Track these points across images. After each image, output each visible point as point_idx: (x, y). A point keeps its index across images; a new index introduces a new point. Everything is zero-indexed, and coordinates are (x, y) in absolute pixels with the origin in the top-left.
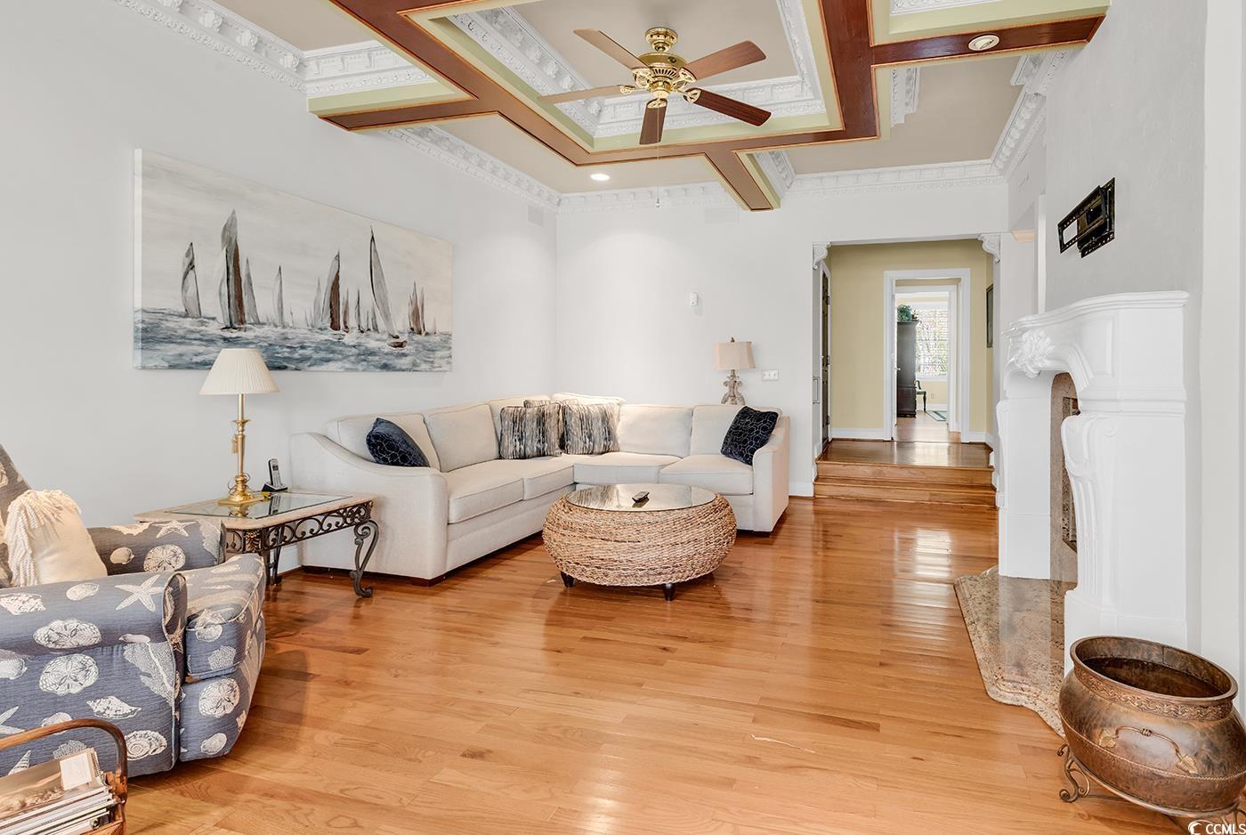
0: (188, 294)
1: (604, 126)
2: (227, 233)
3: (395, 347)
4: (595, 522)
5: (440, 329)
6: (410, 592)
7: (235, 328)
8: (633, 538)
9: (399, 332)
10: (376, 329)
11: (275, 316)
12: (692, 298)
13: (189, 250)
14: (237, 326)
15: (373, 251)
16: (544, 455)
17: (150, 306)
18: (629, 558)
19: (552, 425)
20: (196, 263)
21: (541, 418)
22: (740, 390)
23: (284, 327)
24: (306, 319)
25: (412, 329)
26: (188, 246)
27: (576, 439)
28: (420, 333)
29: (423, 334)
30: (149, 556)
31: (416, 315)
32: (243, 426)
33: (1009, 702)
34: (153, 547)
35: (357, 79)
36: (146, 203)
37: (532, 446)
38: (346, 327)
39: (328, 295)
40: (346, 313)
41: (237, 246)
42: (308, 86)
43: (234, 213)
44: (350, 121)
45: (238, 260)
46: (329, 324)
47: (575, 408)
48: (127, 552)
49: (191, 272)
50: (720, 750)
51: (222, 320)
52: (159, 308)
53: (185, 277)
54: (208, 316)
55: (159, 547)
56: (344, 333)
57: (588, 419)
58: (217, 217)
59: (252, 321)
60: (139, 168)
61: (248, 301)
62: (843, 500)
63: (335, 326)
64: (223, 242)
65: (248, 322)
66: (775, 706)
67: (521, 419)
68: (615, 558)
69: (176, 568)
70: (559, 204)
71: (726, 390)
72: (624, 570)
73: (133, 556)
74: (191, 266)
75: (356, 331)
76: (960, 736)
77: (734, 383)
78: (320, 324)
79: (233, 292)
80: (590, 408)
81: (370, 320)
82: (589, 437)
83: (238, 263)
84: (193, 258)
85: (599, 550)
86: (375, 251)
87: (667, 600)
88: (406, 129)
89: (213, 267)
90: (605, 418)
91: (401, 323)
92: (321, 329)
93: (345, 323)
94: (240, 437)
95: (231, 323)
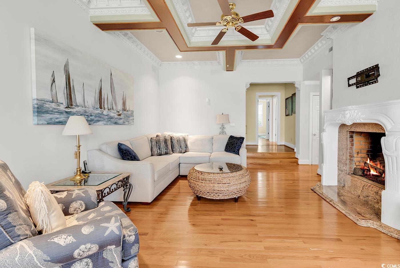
0: (53, 93)
1: (195, 38)
2: (66, 68)
3: (118, 116)
4: (214, 177)
5: (131, 109)
6: (145, 208)
7: (69, 108)
8: (229, 182)
9: (120, 110)
10: (113, 109)
11: (82, 103)
12: (207, 100)
13: (53, 74)
14: (70, 107)
15: (111, 79)
16: (167, 154)
17: (40, 97)
18: (227, 189)
19: (169, 143)
20: (55, 80)
21: (166, 141)
22: (225, 130)
23: (85, 107)
24: (92, 105)
25: (123, 109)
26: (52, 72)
27: (176, 148)
28: (125, 111)
29: (126, 111)
30: (71, 206)
31: (124, 104)
32: (79, 148)
33: (366, 226)
34: (72, 202)
35: (114, 9)
36: (37, 52)
37: (164, 151)
38: (104, 108)
39: (99, 95)
40: (104, 102)
41: (69, 73)
42: (90, 10)
43: (68, 60)
44: (104, 27)
45: (70, 80)
46: (99, 107)
47: (175, 137)
48: (61, 206)
49: (54, 83)
50: (305, 255)
51: (65, 104)
52: (43, 98)
53: (52, 86)
54: (60, 102)
55: (74, 202)
56: (104, 110)
57: (179, 141)
58: (61, 61)
59: (75, 105)
60: (33, 36)
61: (73, 97)
62: (254, 164)
63: (101, 108)
64: (64, 71)
65: (73, 105)
66: (305, 236)
67: (159, 142)
68: (222, 189)
69: (82, 210)
70: (160, 66)
71: (220, 130)
72: (225, 193)
73: (64, 207)
74: (54, 81)
75: (107, 109)
76: (364, 239)
77: (223, 127)
78: (96, 107)
79: (68, 93)
80: (180, 137)
81: (111, 105)
82: (181, 147)
83: (70, 81)
84: (54, 77)
85: (217, 187)
86: (112, 79)
87: (236, 202)
88: (120, 32)
89: (61, 82)
90: (185, 140)
91: (120, 107)
92: (96, 108)
93: (104, 106)
94: (78, 152)
95: (68, 106)
